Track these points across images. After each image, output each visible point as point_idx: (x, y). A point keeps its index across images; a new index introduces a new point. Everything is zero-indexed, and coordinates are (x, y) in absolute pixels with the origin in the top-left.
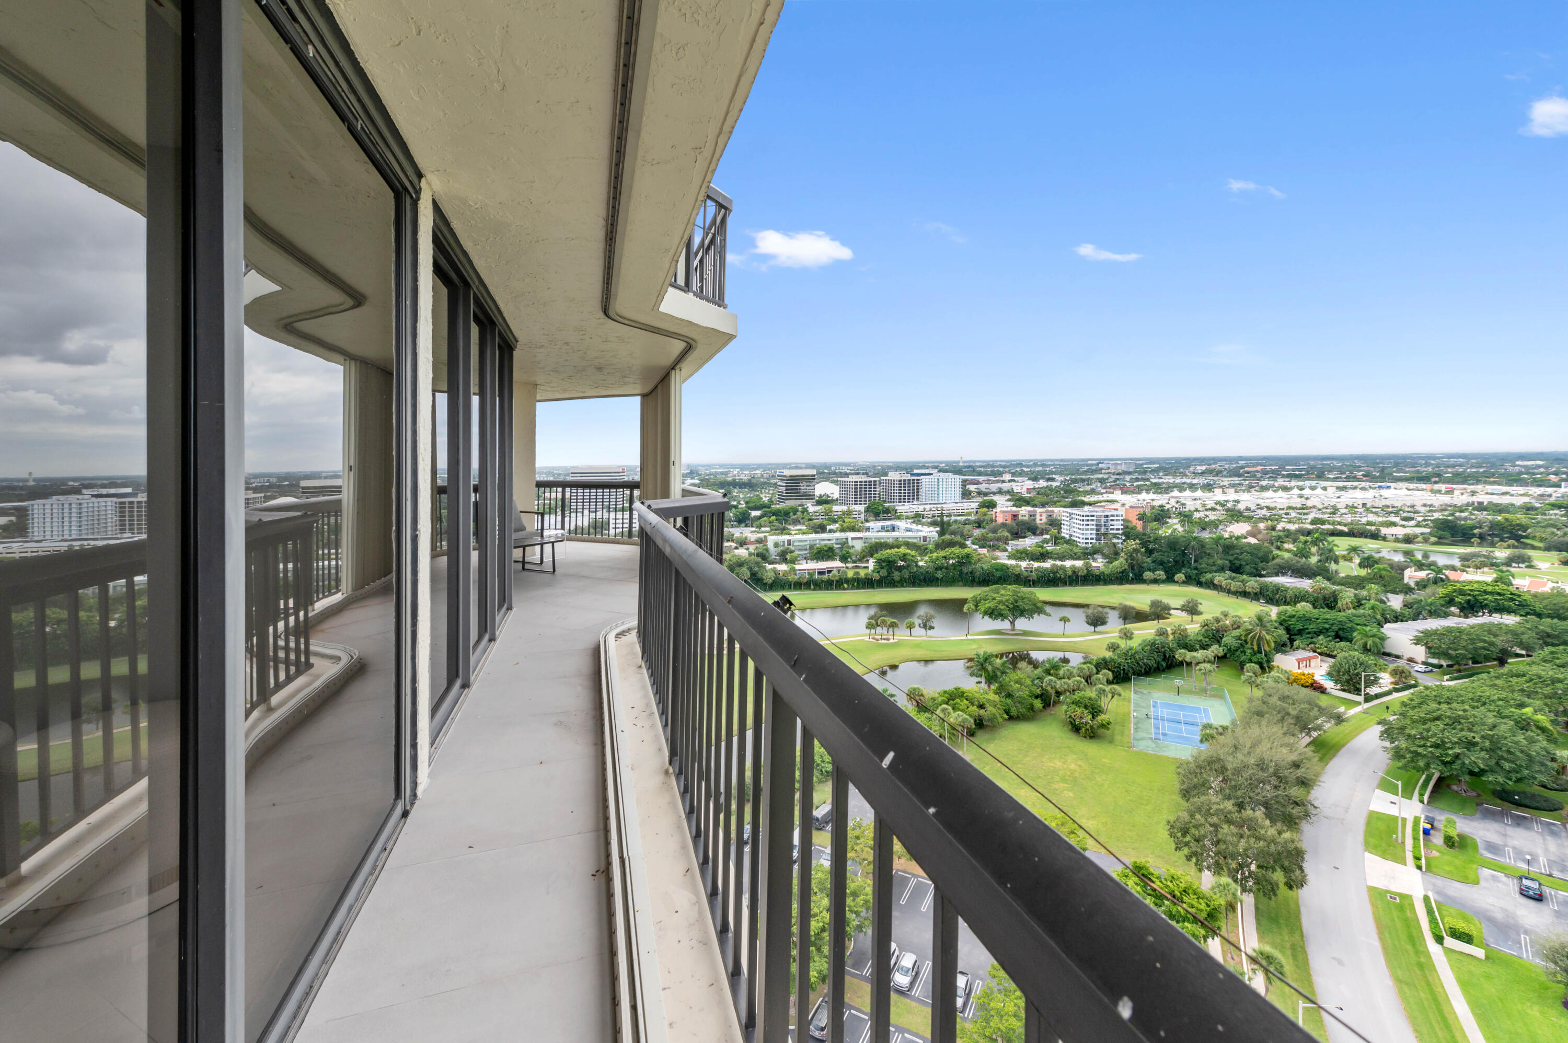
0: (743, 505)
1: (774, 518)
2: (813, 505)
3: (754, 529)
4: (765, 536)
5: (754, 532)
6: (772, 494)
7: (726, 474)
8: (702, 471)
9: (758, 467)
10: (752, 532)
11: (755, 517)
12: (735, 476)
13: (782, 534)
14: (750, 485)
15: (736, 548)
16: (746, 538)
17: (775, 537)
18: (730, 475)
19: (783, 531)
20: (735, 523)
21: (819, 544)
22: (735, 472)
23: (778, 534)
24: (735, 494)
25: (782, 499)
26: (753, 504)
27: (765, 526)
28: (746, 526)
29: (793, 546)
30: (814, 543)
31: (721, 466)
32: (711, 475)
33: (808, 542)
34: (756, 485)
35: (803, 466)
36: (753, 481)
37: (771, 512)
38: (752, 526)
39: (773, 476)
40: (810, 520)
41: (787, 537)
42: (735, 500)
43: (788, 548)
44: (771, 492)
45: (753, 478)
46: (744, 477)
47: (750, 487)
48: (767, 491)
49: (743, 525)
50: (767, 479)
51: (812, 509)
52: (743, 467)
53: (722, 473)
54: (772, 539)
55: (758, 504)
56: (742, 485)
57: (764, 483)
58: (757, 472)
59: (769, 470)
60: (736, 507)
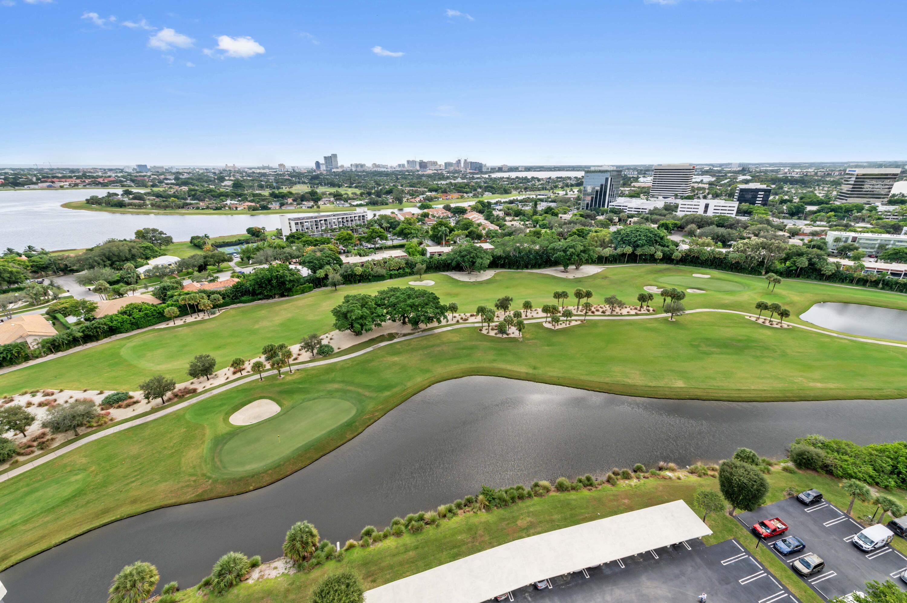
0: (796, 200)
1: (833, 213)
2: (882, 204)
3: (808, 222)
4: (823, 231)
5: (809, 225)
6: (828, 191)
7: (777, 171)
8: (753, 169)
9: (811, 165)
10: (806, 225)
11: (810, 211)
12: (786, 173)
13: (845, 230)
14: (802, 182)
15: (790, 238)
16: (800, 230)
17: (837, 234)
18: (781, 173)
19: (847, 227)
20: (787, 215)
21: (894, 244)
22: (786, 170)
23: (841, 230)
24: (786, 189)
25: (842, 196)
26: (810, 200)
27: (821, 221)
28: (799, 218)
29: (858, 242)
30: (887, 243)
31: (771, 165)
32: (761, 172)
33: (879, 241)
34: (809, 182)
35: (865, 164)
36: (806, 178)
37: (830, 208)
38: (805, 219)
39: (828, 174)
40: (879, 219)
41: (853, 234)
42: (786, 195)
43: (852, 245)
44: (826, 189)
45: (806, 175)
46: (796, 174)
47: (803, 184)
48: (821, 188)
49: (796, 217)
50: (822, 177)
51: (881, 208)
52: (794, 166)
53: (772, 171)
54: (831, 236)
55: (815, 200)
56: (793, 182)
57: (820, 181)
58: (810, 170)
59: (823, 168)
60: (790, 201)
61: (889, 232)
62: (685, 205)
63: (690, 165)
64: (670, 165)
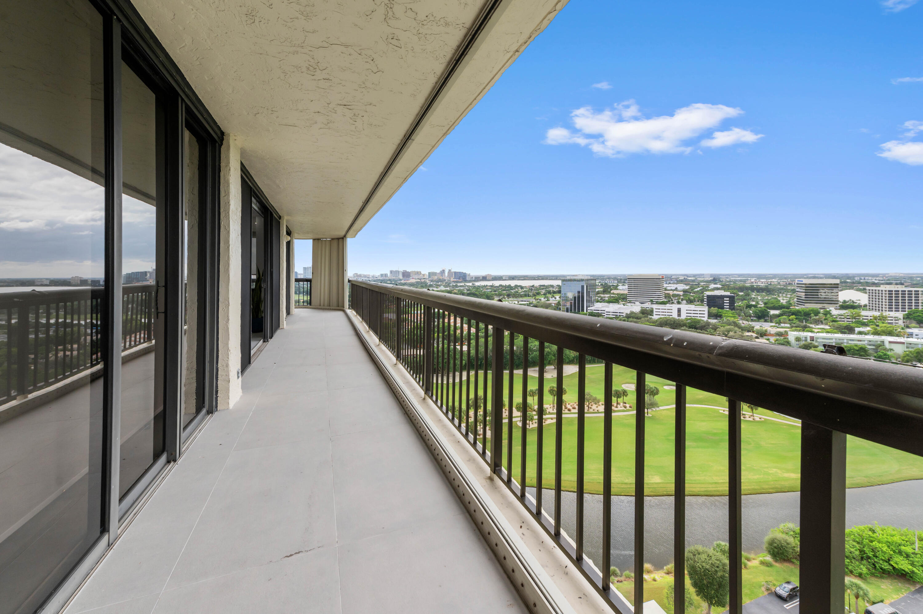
0: (761, 305)
1: (794, 317)
2: (836, 309)
3: (773, 324)
4: (785, 331)
5: (774, 326)
6: (790, 298)
7: (745, 281)
8: (723, 279)
9: (774, 276)
10: (771, 326)
11: (773, 315)
12: (753, 283)
13: (804, 331)
14: (767, 290)
15: (757, 338)
16: (766, 331)
17: (795, 333)
18: (749, 282)
19: (804, 328)
20: (755, 318)
21: (847, 343)
22: (752, 280)
23: (799, 331)
24: (753, 296)
25: (800, 302)
26: (772, 305)
27: (784, 323)
28: (766, 321)
29: (816, 341)
30: (841, 341)
31: (740, 275)
32: (731, 282)
33: (834, 340)
34: (773, 290)
35: (821, 276)
36: (770, 287)
37: (790, 312)
38: (771, 322)
39: (789, 284)
40: (833, 321)
41: (810, 334)
42: (753, 301)
43: (811, 343)
44: (789, 296)
45: (770, 284)
46: (762, 283)
47: (768, 292)
48: (784, 295)
49: (763, 320)
50: (784, 286)
51: (835, 312)
52: (759, 277)
53: (741, 281)
54: (792, 335)
55: (777, 305)
56: (759, 290)
57: (782, 289)
58: (774, 280)
59: (785, 278)
60: (755, 306)
61: (845, 333)
62: (659, 309)
63: (659, 275)
64: (640, 275)
